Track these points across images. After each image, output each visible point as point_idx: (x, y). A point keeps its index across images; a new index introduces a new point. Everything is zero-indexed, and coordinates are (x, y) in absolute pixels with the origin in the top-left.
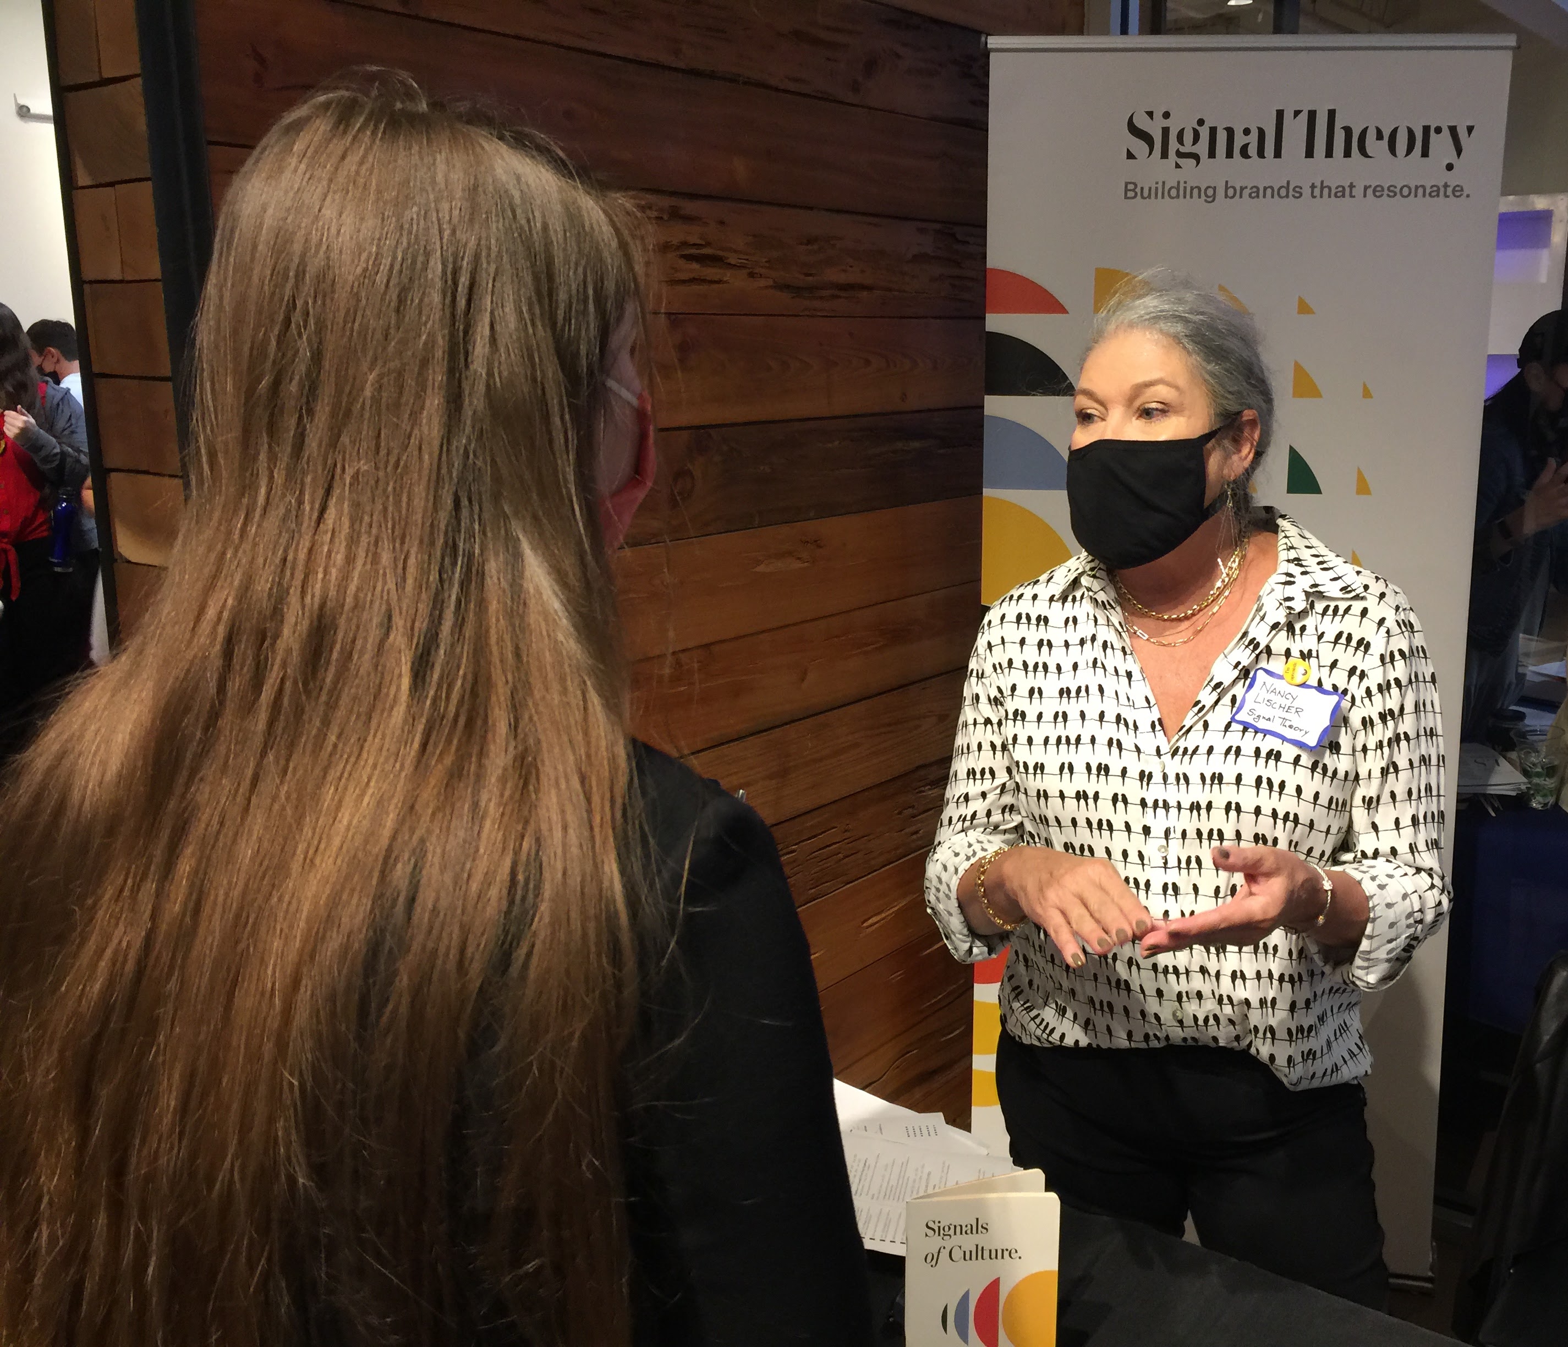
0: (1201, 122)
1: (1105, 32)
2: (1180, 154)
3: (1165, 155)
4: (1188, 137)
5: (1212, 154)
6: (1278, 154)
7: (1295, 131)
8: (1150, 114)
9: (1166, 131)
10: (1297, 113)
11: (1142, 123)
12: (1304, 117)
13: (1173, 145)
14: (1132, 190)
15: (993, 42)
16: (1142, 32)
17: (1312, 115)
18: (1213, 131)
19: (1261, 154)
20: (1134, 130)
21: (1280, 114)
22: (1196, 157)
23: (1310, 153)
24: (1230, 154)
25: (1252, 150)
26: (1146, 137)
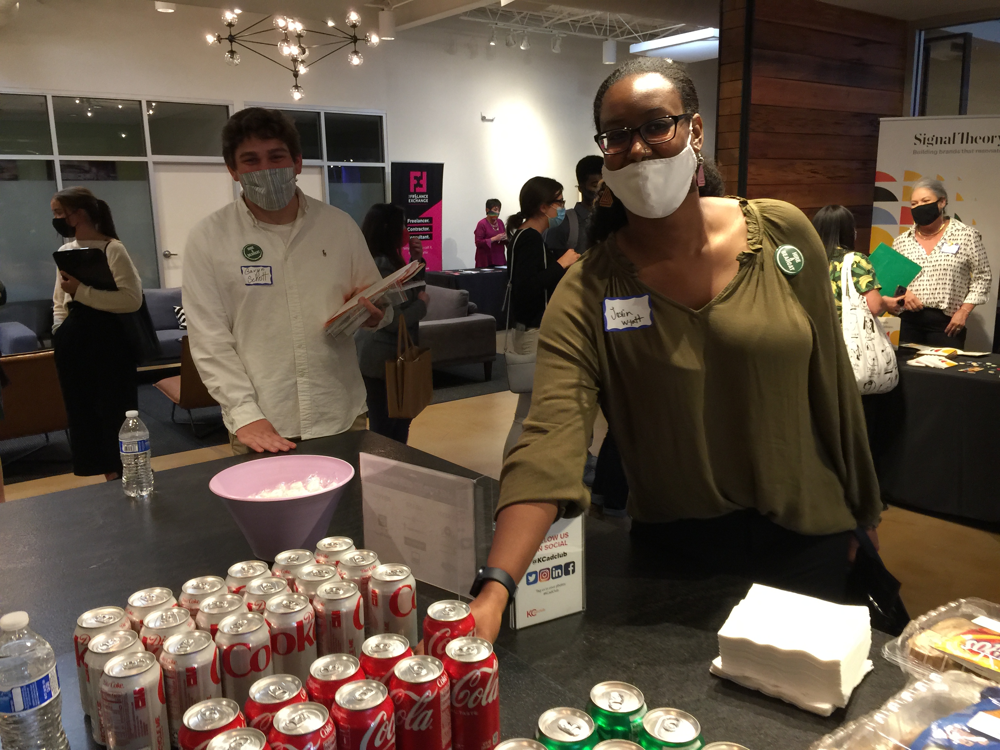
0: (934, 136)
1: (909, 116)
2: (928, 143)
3: (924, 143)
4: (930, 139)
5: (936, 143)
6: (954, 143)
7: (958, 138)
8: (921, 135)
9: (925, 138)
10: (959, 133)
11: (918, 136)
12: (960, 135)
13: (926, 141)
14: (915, 152)
15: (881, 119)
16: (919, 116)
17: (963, 134)
18: (937, 138)
19: (949, 143)
20: (916, 138)
21: (954, 134)
22: (932, 144)
23: (962, 142)
24: (941, 143)
25: (947, 142)
26: (920, 140)
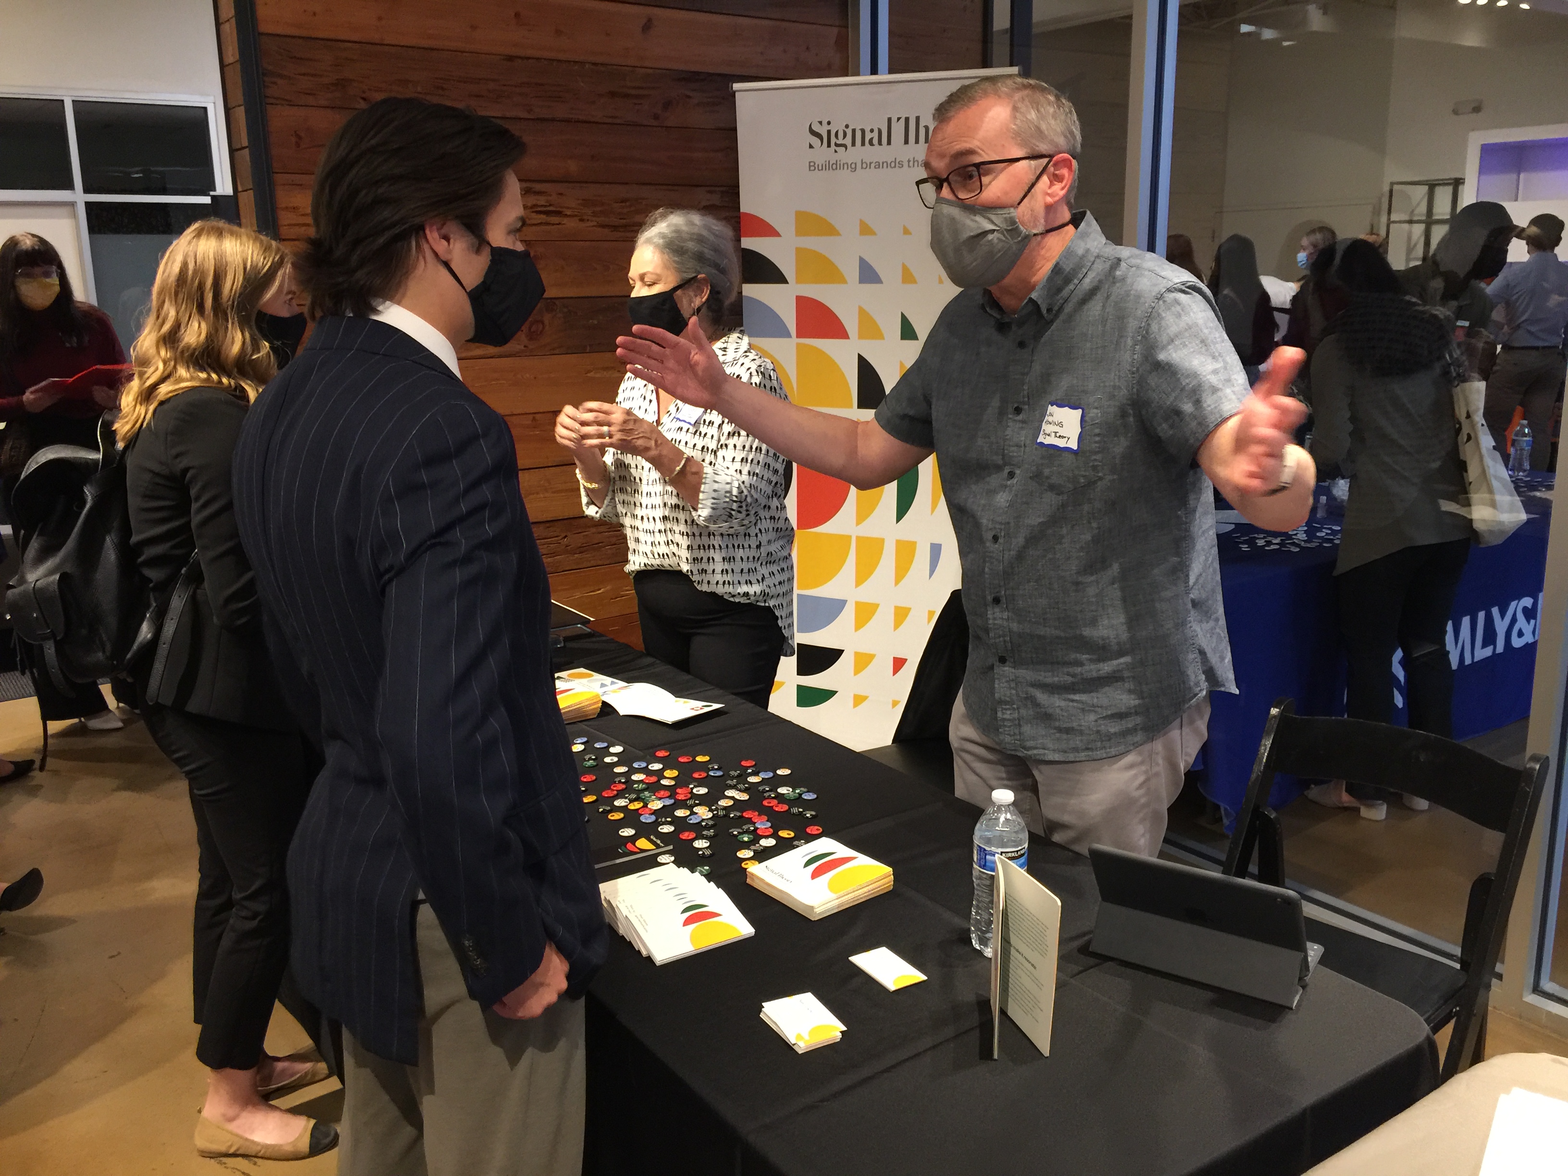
0: (847, 126)
2: (837, 145)
3: (829, 146)
4: (841, 135)
5: (853, 144)
8: (821, 123)
9: (829, 132)
11: (816, 128)
13: (833, 140)
14: (812, 166)
15: (736, 86)
17: (907, 120)
18: (854, 131)
19: (880, 143)
20: (813, 132)
21: (890, 120)
22: (845, 146)
23: (906, 142)
24: (863, 144)
25: (875, 141)
26: (818, 136)
